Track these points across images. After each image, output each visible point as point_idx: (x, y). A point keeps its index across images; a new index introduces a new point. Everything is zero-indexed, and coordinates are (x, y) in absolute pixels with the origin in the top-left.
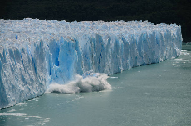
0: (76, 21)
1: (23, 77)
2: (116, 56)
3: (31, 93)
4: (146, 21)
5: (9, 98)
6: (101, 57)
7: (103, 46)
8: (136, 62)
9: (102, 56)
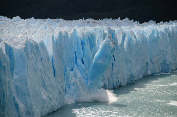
0: (33, 18)
2: (129, 59)
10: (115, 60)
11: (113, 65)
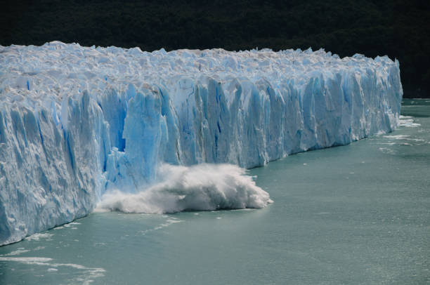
0: (163, 50)
1: (44, 175)
2: (254, 128)
3: (61, 212)
5: (11, 223)
7: (223, 106)
8: (299, 143)
9: (222, 129)
10: (220, 131)
11: (216, 138)
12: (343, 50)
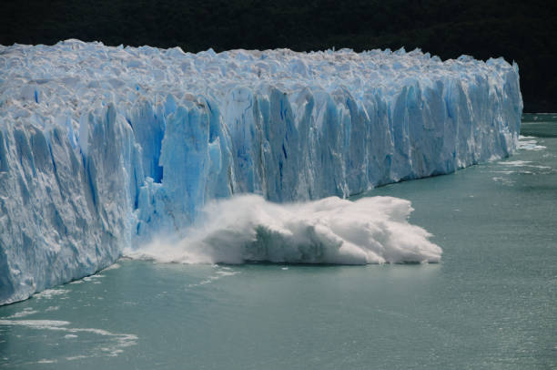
0: (211, 50)
1: (57, 213)
2: (330, 153)
3: (80, 261)
4: (418, 51)
5: (15, 276)
6: (286, 157)
7: (290, 123)
8: (388, 171)
9: (288, 153)
12: (445, 50)
